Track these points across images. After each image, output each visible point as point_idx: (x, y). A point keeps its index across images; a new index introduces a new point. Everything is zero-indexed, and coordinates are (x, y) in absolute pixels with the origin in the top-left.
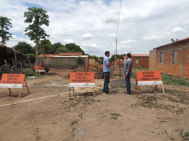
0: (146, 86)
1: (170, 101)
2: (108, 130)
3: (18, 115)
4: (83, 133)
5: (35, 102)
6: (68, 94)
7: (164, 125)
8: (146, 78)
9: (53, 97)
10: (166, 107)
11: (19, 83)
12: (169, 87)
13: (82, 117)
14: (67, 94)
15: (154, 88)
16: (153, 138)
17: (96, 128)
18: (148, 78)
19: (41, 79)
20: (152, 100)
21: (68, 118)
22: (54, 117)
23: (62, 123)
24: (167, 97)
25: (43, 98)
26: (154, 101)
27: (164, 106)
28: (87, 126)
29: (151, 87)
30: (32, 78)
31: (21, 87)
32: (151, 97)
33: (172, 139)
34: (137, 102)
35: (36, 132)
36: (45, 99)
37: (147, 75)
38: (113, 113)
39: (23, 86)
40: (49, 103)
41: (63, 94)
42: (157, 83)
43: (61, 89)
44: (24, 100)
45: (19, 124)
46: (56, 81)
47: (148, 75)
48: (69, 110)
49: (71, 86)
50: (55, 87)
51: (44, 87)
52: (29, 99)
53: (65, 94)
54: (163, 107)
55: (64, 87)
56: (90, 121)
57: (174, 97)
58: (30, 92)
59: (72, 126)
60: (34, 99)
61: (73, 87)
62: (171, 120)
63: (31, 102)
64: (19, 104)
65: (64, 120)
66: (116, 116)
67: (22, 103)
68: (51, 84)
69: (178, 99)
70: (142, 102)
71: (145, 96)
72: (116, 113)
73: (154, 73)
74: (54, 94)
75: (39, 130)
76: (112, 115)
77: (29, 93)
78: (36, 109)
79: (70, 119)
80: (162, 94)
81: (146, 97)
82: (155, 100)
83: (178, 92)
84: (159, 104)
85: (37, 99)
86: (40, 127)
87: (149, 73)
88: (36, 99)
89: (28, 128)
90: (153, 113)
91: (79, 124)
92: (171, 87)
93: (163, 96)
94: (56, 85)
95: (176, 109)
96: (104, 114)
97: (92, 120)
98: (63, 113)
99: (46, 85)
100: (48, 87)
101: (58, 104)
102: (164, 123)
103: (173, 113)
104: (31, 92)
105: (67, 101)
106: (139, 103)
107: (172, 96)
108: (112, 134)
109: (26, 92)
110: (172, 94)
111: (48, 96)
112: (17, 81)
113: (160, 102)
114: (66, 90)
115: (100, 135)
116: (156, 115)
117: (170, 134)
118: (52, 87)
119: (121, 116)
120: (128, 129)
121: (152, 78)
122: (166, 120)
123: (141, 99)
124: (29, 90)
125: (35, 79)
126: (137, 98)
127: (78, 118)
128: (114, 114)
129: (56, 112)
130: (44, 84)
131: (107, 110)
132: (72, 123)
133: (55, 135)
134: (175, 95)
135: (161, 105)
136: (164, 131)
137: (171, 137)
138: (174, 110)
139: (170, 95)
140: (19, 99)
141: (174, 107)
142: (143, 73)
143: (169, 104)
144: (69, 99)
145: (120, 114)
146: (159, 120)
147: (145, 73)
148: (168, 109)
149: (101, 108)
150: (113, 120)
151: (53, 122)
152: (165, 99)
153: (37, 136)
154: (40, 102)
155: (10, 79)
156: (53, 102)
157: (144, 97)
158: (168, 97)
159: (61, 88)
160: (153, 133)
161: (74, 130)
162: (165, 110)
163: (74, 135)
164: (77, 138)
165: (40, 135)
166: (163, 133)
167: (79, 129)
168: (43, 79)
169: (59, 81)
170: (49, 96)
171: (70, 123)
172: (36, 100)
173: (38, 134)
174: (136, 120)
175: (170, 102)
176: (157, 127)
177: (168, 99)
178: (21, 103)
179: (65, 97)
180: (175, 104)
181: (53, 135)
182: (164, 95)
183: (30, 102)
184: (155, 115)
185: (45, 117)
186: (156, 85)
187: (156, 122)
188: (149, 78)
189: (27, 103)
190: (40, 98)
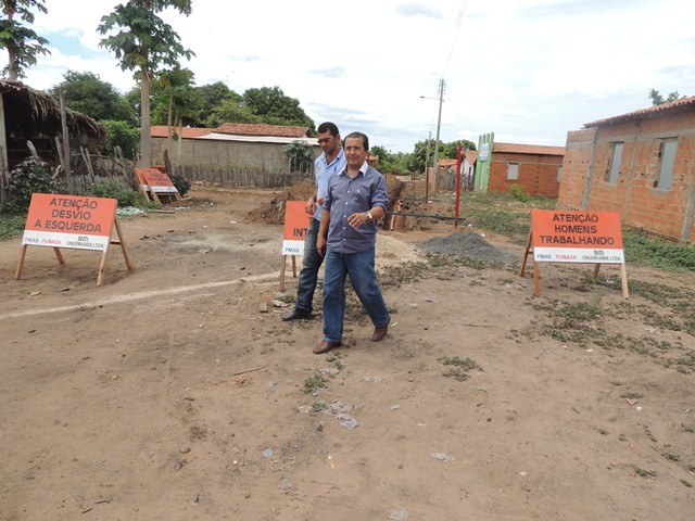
0: (556, 265)
1: (647, 324)
2: (438, 415)
3: (109, 349)
4: (354, 422)
5: (158, 304)
6: (276, 280)
7: (639, 408)
8: (566, 235)
9: (221, 287)
10: (637, 346)
11: (97, 230)
12: (640, 273)
13: (340, 368)
14: (270, 281)
15: (585, 273)
16: (604, 450)
17: (398, 406)
18: (571, 235)
19: (164, 221)
20: (584, 318)
21: (289, 368)
22: (240, 360)
23: (270, 384)
24: (637, 309)
25: (184, 289)
26: (593, 322)
27: (629, 339)
28: (362, 397)
29: (574, 268)
30: (129, 213)
31: (102, 246)
32: (581, 306)
33: (671, 458)
34: (532, 322)
35: (185, 412)
36: (192, 293)
37: (569, 223)
38: (451, 357)
39: (112, 243)
40: (211, 309)
41: (254, 278)
42: (604, 258)
43: (247, 262)
44: (118, 296)
45: (118, 380)
46: (222, 229)
47: (573, 224)
48: (290, 338)
49: (290, 250)
50: (221, 252)
51: (181, 251)
52: (134, 291)
53: (264, 281)
54: (626, 344)
55: (256, 254)
56: (372, 381)
57: (663, 312)
58: (133, 265)
59: (308, 396)
60: (155, 293)
61: (293, 257)
62: (662, 391)
63: (145, 301)
64: (103, 309)
65: (275, 373)
66: (461, 369)
67: (113, 304)
68: (204, 239)
69: (678, 320)
70: (550, 322)
71: (557, 301)
72: (463, 359)
73: (595, 219)
74: (223, 277)
75: (193, 404)
76: (447, 363)
77: (131, 270)
78: (170, 330)
79: (297, 369)
80: (618, 299)
81: (562, 306)
82: (594, 317)
83: (674, 293)
84: (611, 333)
85: (165, 292)
86: (195, 395)
87: (576, 218)
88: (160, 292)
89: (155, 397)
90: (594, 364)
91: (331, 390)
92: (647, 274)
93: (622, 304)
94: (224, 245)
95: (675, 355)
96: (418, 361)
97: (377, 378)
98: (268, 350)
99: (186, 243)
100: (196, 249)
101: (243, 316)
102: (639, 400)
103: (667, 367)
104: (137, 266)
105: (275, 306)
106: (540, 324)
107: (655, 305)
108: (456, 431)
109: (120, 264)
110: (655, 301)
111: (201, 282)
112: (86, 222)
113: (613, 326)
114: (264, 264)
115: (415, 432)
116: (605, 370)
117: (662, 440)
118: (211, 250)
119: (481, 370)
120: (513, 415)
121: (587, 235)
122: (644, 392)
123: (542, 312)
124: (130, 257)
125: (144, 220)
126: (527, 307)
127: (327, 370)
128: (455, 362)
129: (245, 345)
130: (181, 238)
131: (426, 346)
132: (309, 387)
133: (254, 425)
134: (665, 303)
135: (620, 336)
136: (640, 429)
137: (666, 451)
138: (667, 356)
139: (649, 303)
140: (100, 291)
141: (665, 346)
142: (556, 217)
143: (648, 336)
144: (280, 299)
145: (477, 363)
146: (617, 392)
147: (562, 215)
148: (645, 352)
149: (403, 335)
150: (452, 382)
151: (240, 378)
152: (631, 315)
153: (193, 425)
154: (178, 305)
155: (61, 214)
156: (226, 307)
157: (555, 306)
158: (641, 308)
159: (243, 256)
160: (603, 433)
161: (317, 409)
162: (635, 356)
163: (320, 429)
164: (336, 440)
165: (200, 424)
166: (636, 436)
167: (336, 406)
168: (171, 220)
169: (231, 229)
170: (207, 285)
171: (302, 386)
172: (163, 297)
173: (194, 418)
174: (534, 385)
175: (652, 330)
176: (613, 414)
177: (643, 316)
178: (108, 305)
179: (268, 291)
180: (668, 336)
181: (245, 425)
182: (627, 302)
183: (140, 302)
184: (601, 372)
185: (204, 359)
186: (598, 265)
187: (608, 395)
188: (577, 236)
189: (131, 305)
190: (175, 291)
